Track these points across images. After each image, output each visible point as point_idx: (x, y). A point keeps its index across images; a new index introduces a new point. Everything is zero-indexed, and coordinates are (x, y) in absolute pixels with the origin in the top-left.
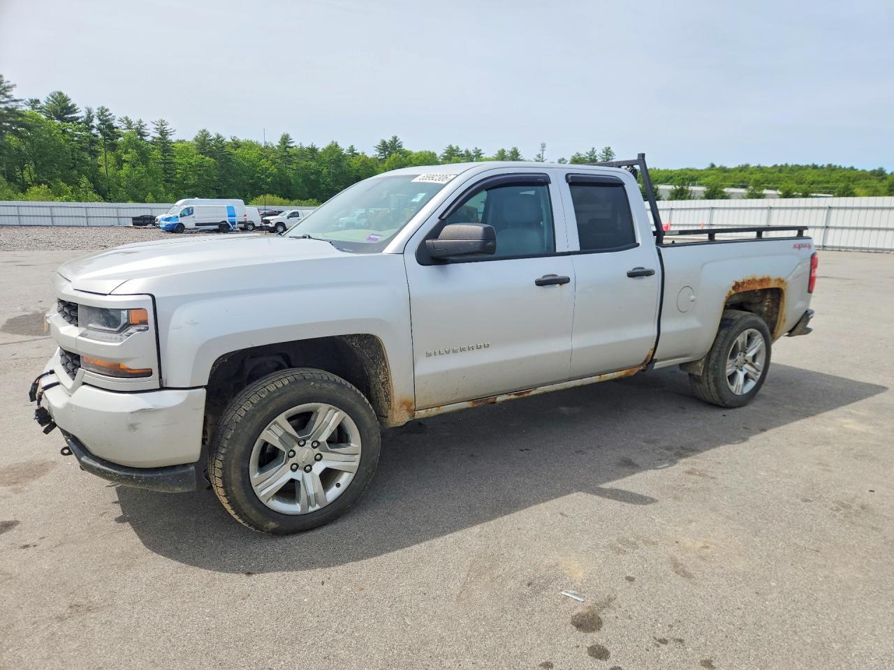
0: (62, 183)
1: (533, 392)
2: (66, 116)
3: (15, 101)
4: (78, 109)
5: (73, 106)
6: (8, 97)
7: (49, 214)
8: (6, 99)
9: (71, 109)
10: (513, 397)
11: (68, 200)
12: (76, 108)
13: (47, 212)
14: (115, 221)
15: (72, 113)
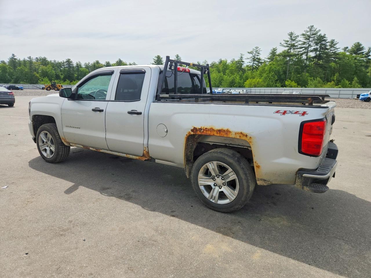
0: (346, 81)
1: (101, 151)
2: (358, 52)
3: (337, 49)
4: (364, 48)
5: (363, 47)
6: (335, 48)
7: (338, 93)
8: (334, 49)
9: (362, 49)
10: (94, 149)
11: (339, 87)
12: (363, 48)
13: (338, 92)
14: (350, 96)
15: (361, 50)
